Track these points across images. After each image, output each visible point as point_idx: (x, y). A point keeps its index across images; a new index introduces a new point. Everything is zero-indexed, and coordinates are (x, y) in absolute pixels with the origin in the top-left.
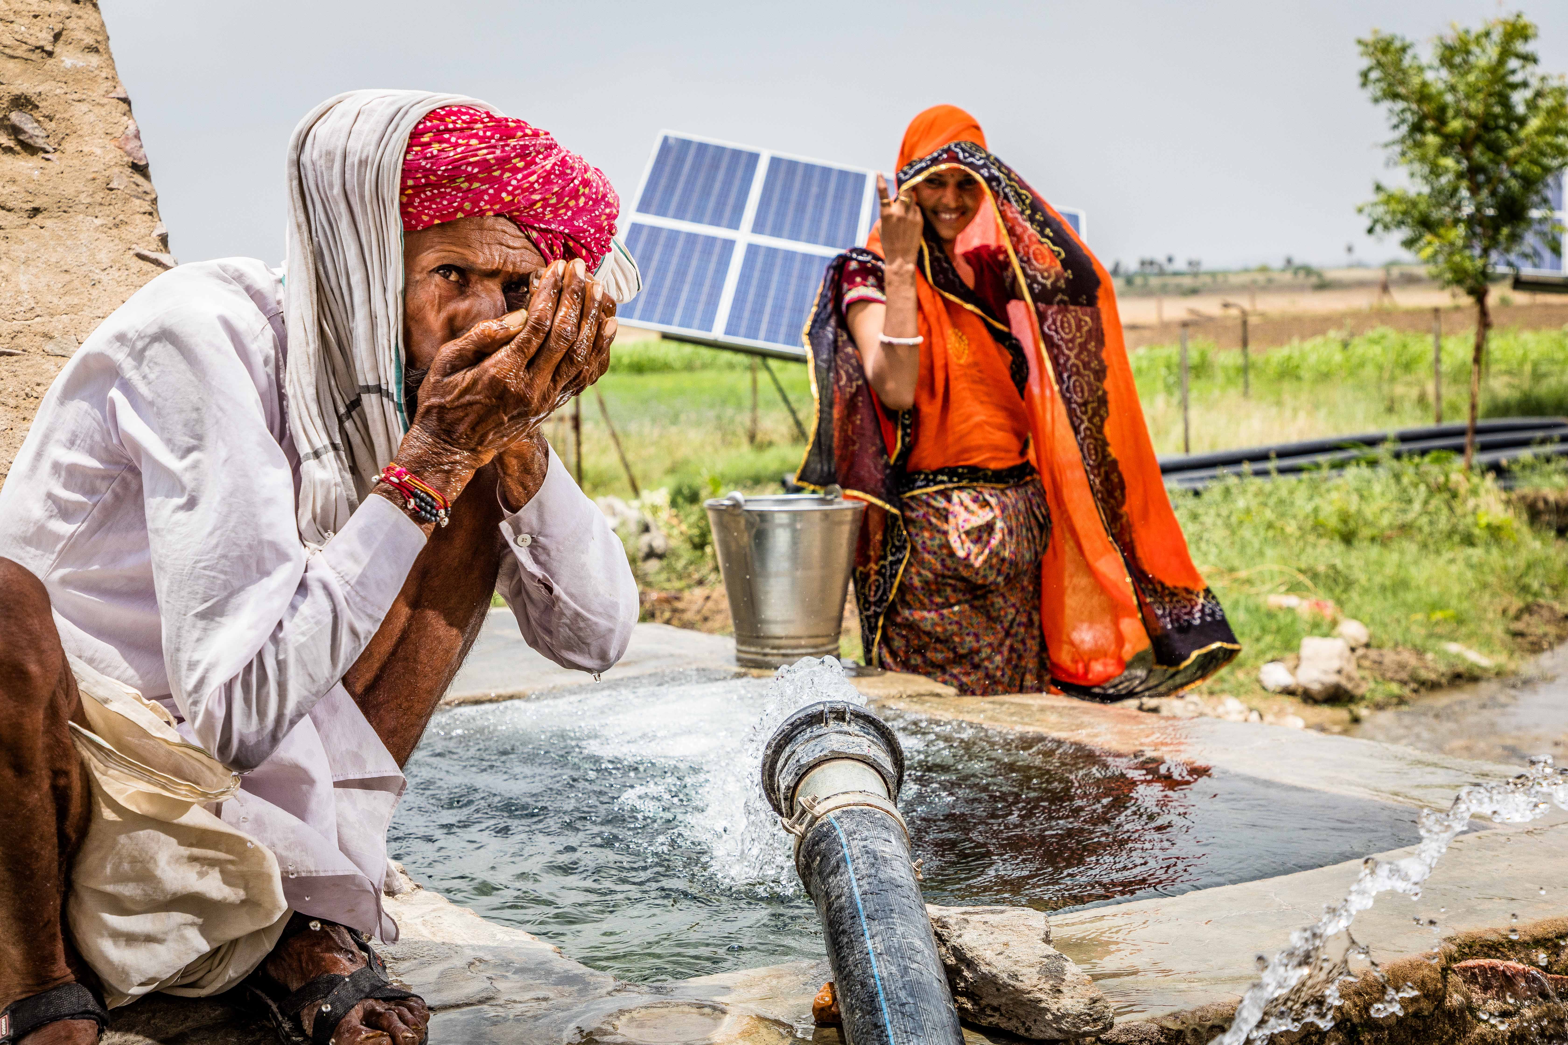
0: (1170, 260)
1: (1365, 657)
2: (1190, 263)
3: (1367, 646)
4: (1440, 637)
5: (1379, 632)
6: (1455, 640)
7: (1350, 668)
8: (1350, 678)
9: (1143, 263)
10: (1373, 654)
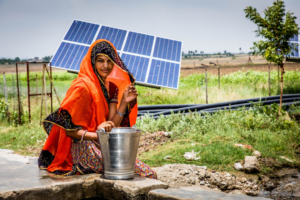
0: (196, 51)
1: (261, 160)
2: (201, 52)
3: (261, 157)
4: (279, 154)
5: (264, 153)
6: (283, 155)
7: (258, 164)
8: (258, 167)
9: (189, 52)
10: (262, 159)
